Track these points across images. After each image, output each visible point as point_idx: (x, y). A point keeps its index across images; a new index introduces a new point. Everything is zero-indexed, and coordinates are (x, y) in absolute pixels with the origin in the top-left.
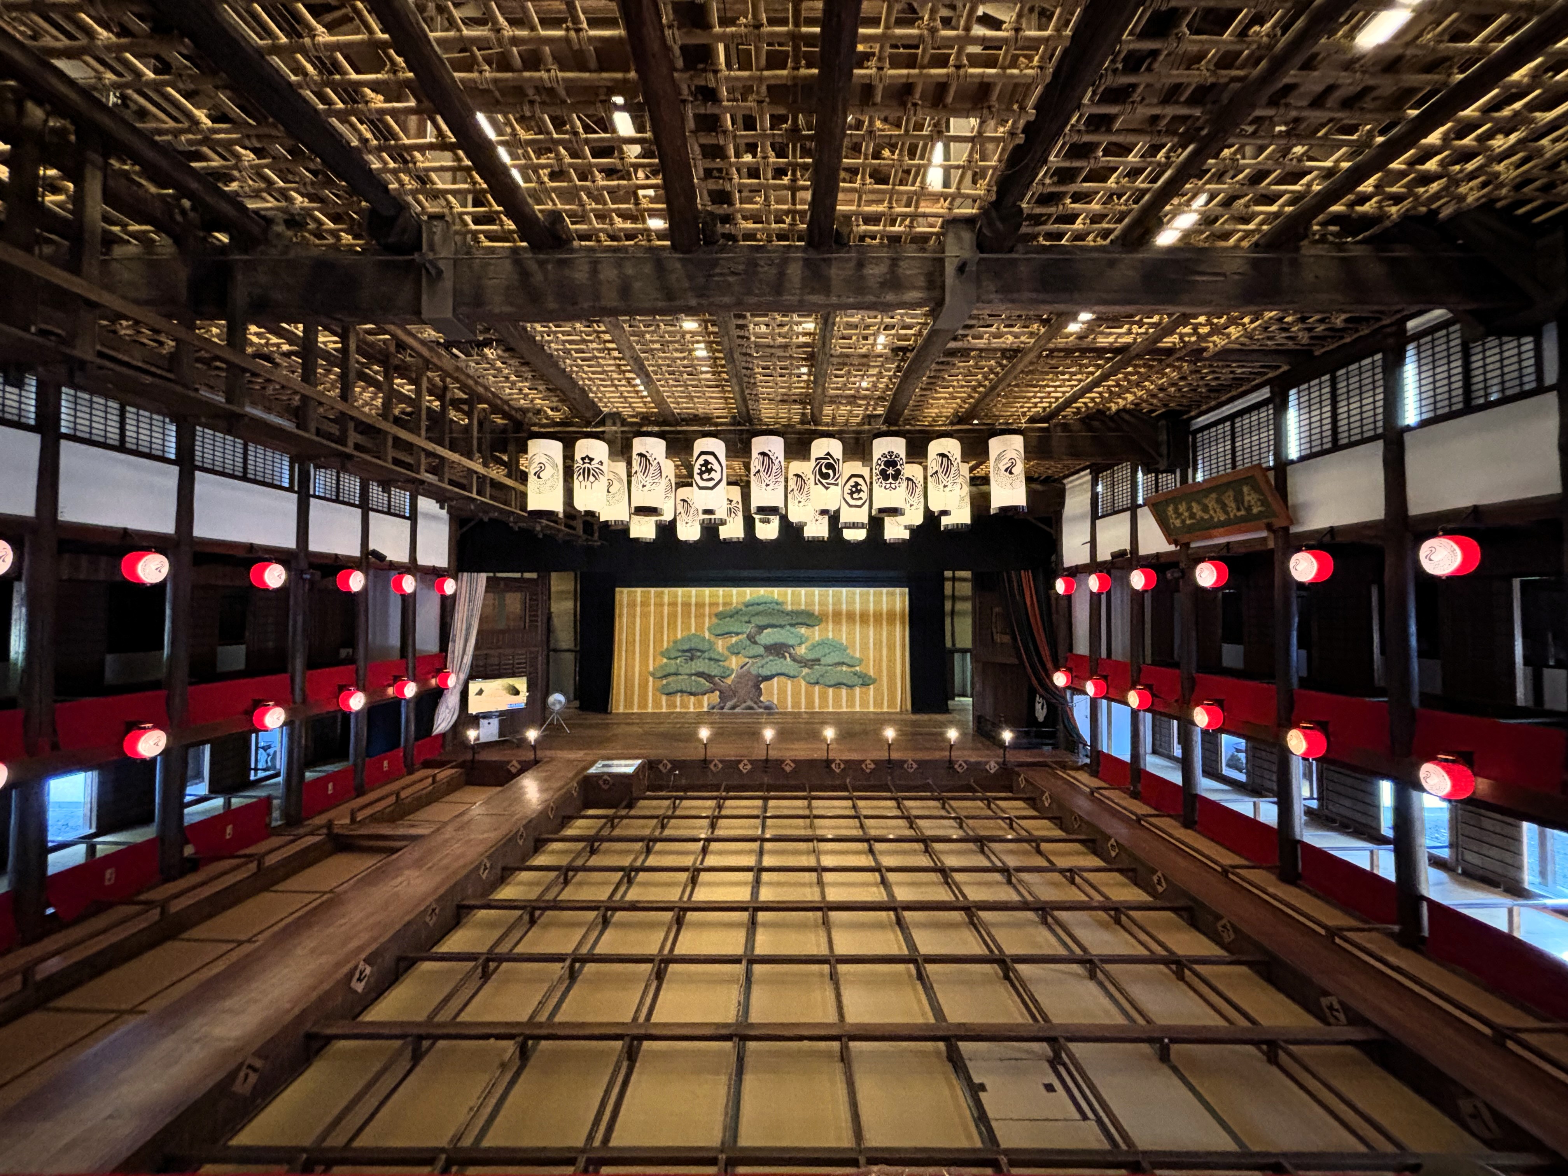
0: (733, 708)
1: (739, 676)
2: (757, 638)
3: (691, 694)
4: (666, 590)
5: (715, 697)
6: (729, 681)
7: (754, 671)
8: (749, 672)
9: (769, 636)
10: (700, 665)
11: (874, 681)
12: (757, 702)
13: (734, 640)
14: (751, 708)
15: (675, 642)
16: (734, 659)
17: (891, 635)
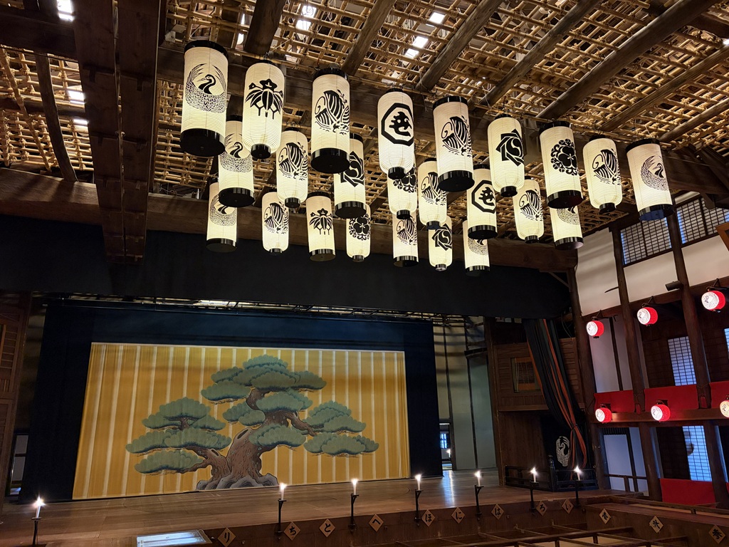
0: (228, 485)
1: (237, 447)
2: (258, 403)
3: (179, 470)
4: (155, 348)
5: (206, 474)
6: (224, 453)
7: (253, 440)
8: (247, 442)
9: (271, 401)
10: (188, 436)
11: (376, 447)
12: (256, 475)
13: (232, 405)
14: (249, 484)
15: (162, 407)
16: (231, 426)
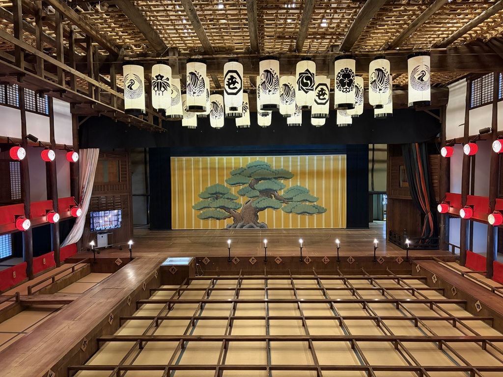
0: (242, 227)
1: (245, 208)
2: (255, 186)
3: (218, 219)
4: (201, 158)
5: (231, 221)
6: (239, 211)
7: (254, 205)
8: (250, 206)
9: (263, 185)
10: (220, 202)
11: (325, 210)
12: (256, 223)
13: (241, 187)
14: (252, 227)
15: (207, 188)
16: (242, 198)
17: (336, 184)
